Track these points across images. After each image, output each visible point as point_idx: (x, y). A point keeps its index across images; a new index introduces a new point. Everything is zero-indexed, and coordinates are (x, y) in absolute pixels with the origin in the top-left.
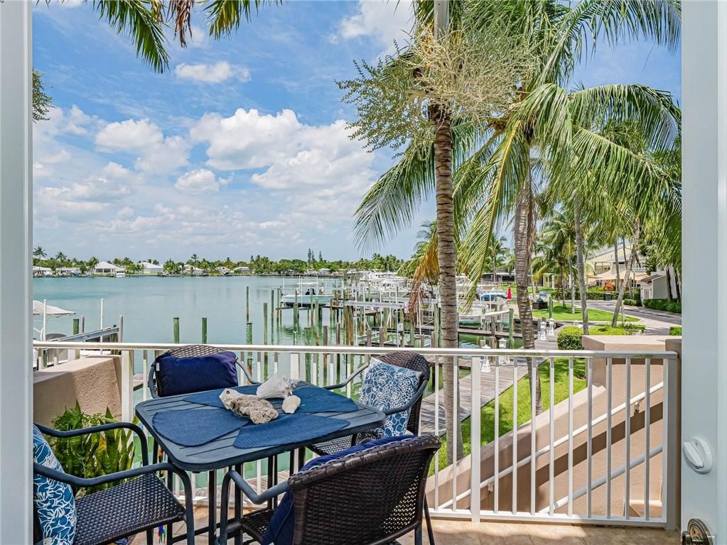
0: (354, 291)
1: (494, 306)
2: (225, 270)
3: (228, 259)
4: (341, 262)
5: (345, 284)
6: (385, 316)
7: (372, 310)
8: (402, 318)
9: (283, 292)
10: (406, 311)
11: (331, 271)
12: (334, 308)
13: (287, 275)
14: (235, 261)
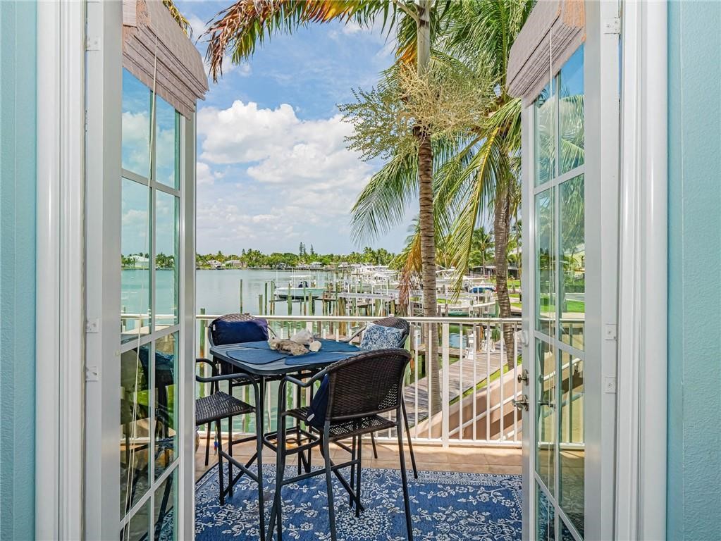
0: (347, 284)
1: (482, 299)
2: (216, 263)
3: (220, 252)
4: (332, 255)
5: (337, 277)
6: (377, 307)
7: (364, 302)
8: (393, 309)
9: (276, 285)
10: (397, 302)
11: (323, 265)
12: (326, 301)
13: (279, 269)
14: (226, 255)
